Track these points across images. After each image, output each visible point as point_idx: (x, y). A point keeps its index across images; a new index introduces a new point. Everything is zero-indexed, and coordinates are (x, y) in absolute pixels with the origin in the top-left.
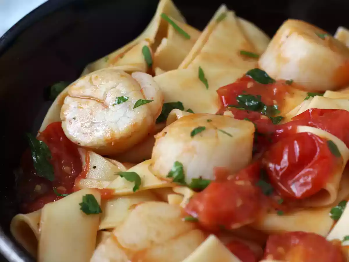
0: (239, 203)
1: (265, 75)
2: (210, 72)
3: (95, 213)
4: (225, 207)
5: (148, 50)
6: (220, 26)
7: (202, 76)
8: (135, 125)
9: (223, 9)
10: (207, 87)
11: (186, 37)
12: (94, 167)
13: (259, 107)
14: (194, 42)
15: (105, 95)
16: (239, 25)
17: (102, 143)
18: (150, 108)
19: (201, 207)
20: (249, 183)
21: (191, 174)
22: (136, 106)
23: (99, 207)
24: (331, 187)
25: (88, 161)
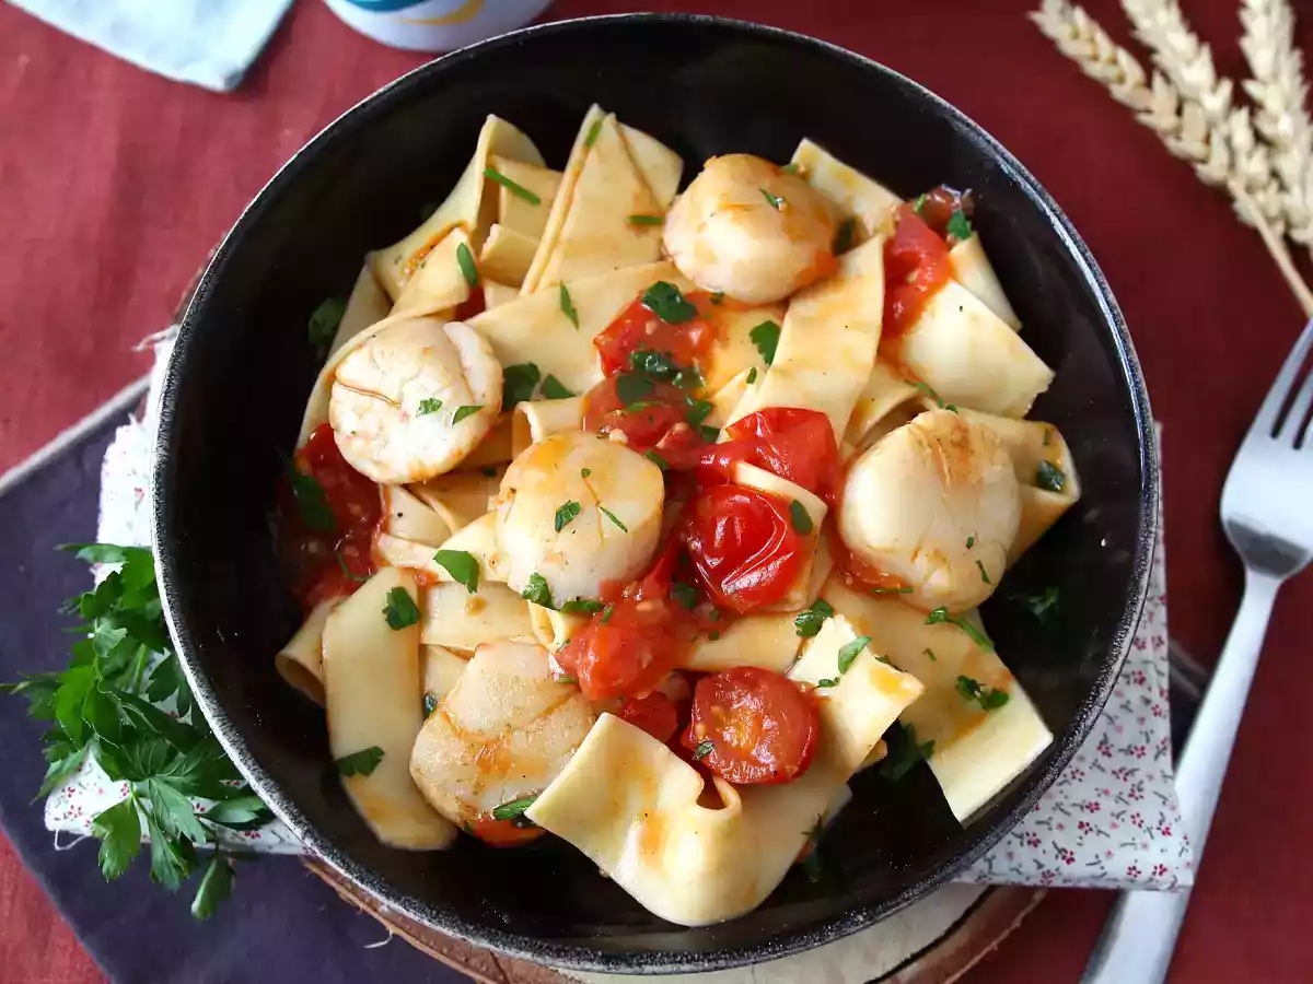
0: (647, 658)
1: (678, 297)
2: (580, 287)
3: (412, 622)
5: (467, 249)
6: (593, 158)
8: (459, 453)
9: (594, 112)
10: (576, 323)
12: (400, 515)
13: (672, 373)
15: (401, 392)
17: (407, 481)
20: (660, 604)
23: (418, 611)
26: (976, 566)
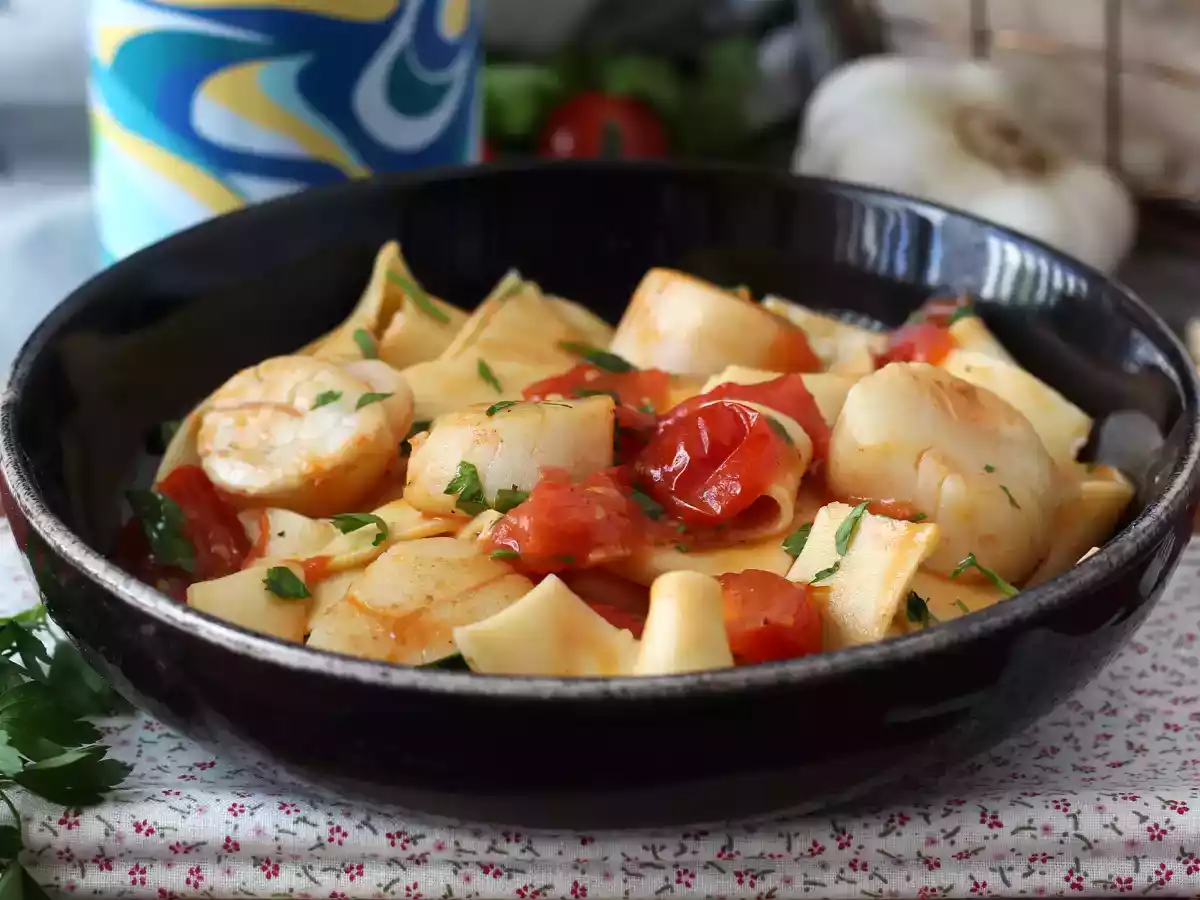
0: (600, 514)
1: (621, 361)
3: (297, 597)
4: (576, 515)
5: (366, 335)
7: (486, 374)
8: (362, 440)
11: (444, 321)
12: (281, 534)
14: (459, 328)
15: (292, 395)
16: (549, 305)
17: (295, 482)
19: (525, 523)
21: (494, 483)
22: (361, 404)
23: (306, 589)
24: (783, 491)
25: (264, 527)
26: (1002, 491)
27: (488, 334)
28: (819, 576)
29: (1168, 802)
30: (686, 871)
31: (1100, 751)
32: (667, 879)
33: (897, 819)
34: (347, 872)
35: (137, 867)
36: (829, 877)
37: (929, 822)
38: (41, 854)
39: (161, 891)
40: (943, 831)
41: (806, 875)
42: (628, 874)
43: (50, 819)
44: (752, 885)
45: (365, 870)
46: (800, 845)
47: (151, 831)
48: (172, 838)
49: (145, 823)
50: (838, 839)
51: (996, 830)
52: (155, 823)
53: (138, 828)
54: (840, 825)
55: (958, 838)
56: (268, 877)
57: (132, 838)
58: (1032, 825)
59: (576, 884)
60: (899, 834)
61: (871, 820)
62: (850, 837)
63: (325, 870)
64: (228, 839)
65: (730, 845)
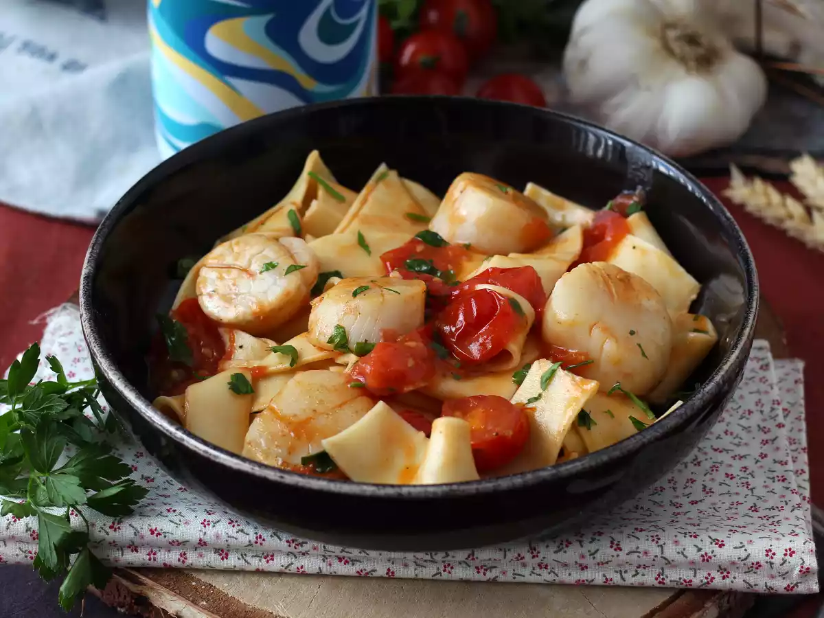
0: (411, 363)
1: (438, 237)
2: (372, 236)
3: (247, 393)
5: (295, 214)
6: (381, 186)
7: (362, 242)
8: (288, 294)
9: (383, 168)
10: (369, 253)
11: (341, 199)
12: (241, 347)
13: (432, 271)
14: (350, 205)
16: (404, 185)
17: (249, 317)
18: (303, 274)
19: (368, 369)
20: (421, 345)
21: (355, 338)
22: (288, 272)
23: (251, 387)
24: (514, 348)
25: (232, 341)
26: (638, 347)
27: (366, 210)
28: (530, 401)
29: (714, 540)
30: (449, 565)
31: (687, 491)
32: (438, 569)
33: (565, 543)
34: (265, 558)
35: (152, 551)
36: (526, 572)
37: (582, 546)
38: (100, 543)
39: (165, 564)
40: (589, 551)
41: (514, 570)
42: (417, 565)
43: (104, 525)
44: (485, 574)
45: (275, 558)
46: (510, 555)
47: (159, 534)
48: (170, 538)
49: (156, 529)
50: (532, 553)
51: (618, 552)
52: (161, 530)
53: (152, 532)
54: (533, 545)
55: (597, 555)
56: (222, 559)
57: (149, 537)
58: (638, 550)
59: (389, 570)
60: (565, 552)
61: (551, 544)
62: (538, 552)
63: (253, 557)
64: (201, 540)
65: (473, 554)
